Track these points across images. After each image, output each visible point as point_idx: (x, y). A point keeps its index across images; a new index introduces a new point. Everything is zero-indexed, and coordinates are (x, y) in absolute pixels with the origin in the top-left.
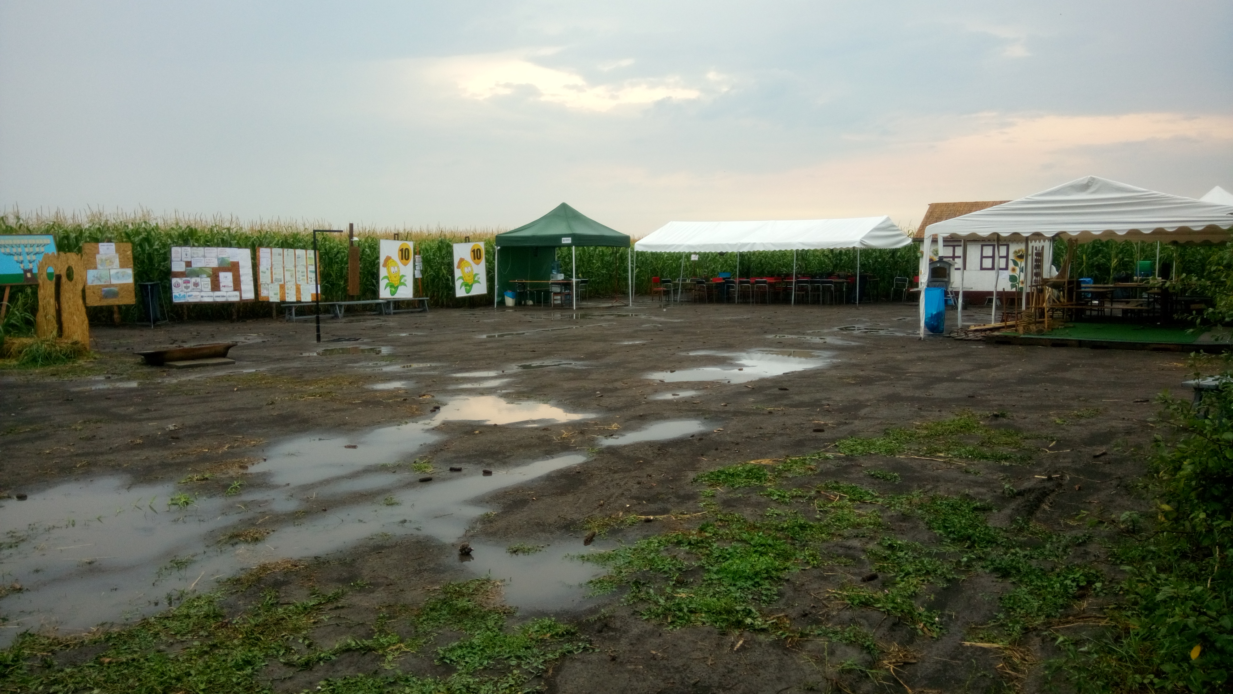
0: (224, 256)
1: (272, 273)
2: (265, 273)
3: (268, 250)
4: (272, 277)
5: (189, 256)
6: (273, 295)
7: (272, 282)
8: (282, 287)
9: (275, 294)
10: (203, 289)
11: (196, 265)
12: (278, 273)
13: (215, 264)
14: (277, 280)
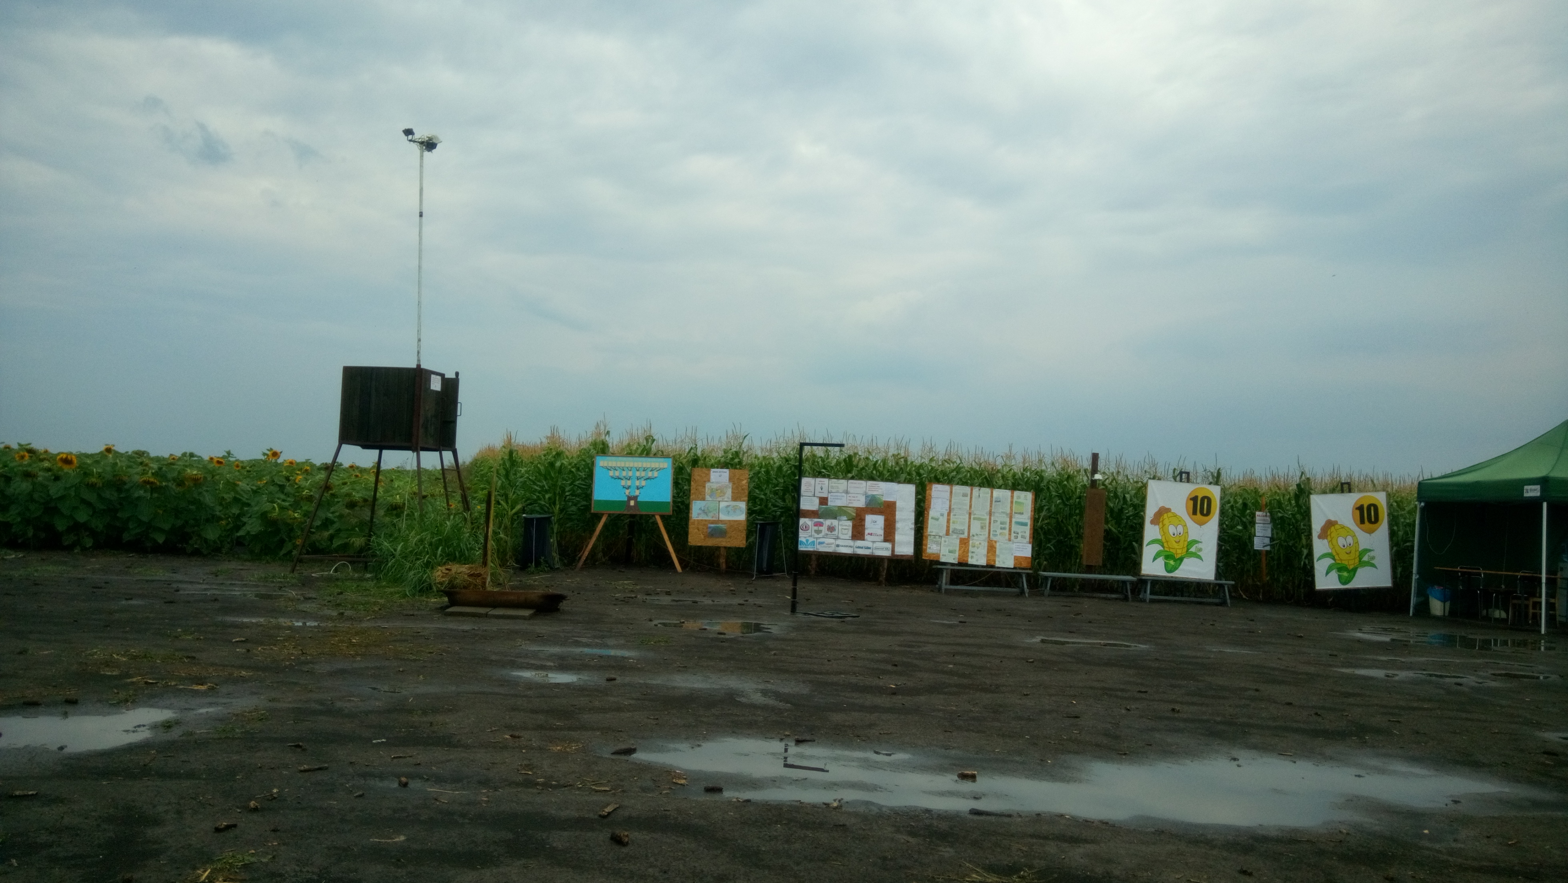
0: (875, 493)
1: (948, 521)
2: (937, 519)
3: (947, 488)
4: (948, 527)
5: (825, 490)
6: (947, 553)
7: (948, 534)
8: (964, 542)
9: (950, 552)
10: (841, 536)
11: (834, 502)
12: (960, 522)
13: (861, 503)
14: (955, 531)
